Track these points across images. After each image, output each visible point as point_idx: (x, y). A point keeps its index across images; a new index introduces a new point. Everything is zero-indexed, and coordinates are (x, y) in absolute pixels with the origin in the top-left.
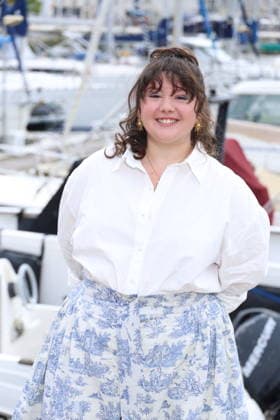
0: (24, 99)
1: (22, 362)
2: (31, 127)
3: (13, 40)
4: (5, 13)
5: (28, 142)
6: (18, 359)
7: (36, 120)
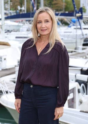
0: (82, 37)
1: (81, 111)
2: (84, 45)
3: (79, 20)
4: (76, 13)
5: (83, 49)
6: (80, 110)
7: (85, 43)
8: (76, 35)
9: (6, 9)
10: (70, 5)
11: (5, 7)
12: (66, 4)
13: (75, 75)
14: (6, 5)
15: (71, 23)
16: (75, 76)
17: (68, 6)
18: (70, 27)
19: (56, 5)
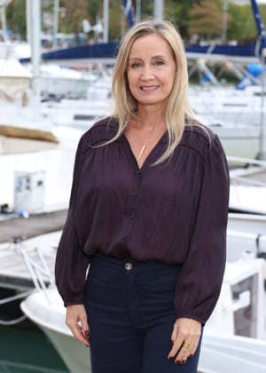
8: (262, 114)
9: (45, 29)
10: (245, 20)
11: (42, 23)
12: (231, 18)
13: (255, 237)
14: (46, 15)
15: (245, 76)
16: (257, 240)
17: (238, 24)
18: (243, 89)
19: (202, 21)
